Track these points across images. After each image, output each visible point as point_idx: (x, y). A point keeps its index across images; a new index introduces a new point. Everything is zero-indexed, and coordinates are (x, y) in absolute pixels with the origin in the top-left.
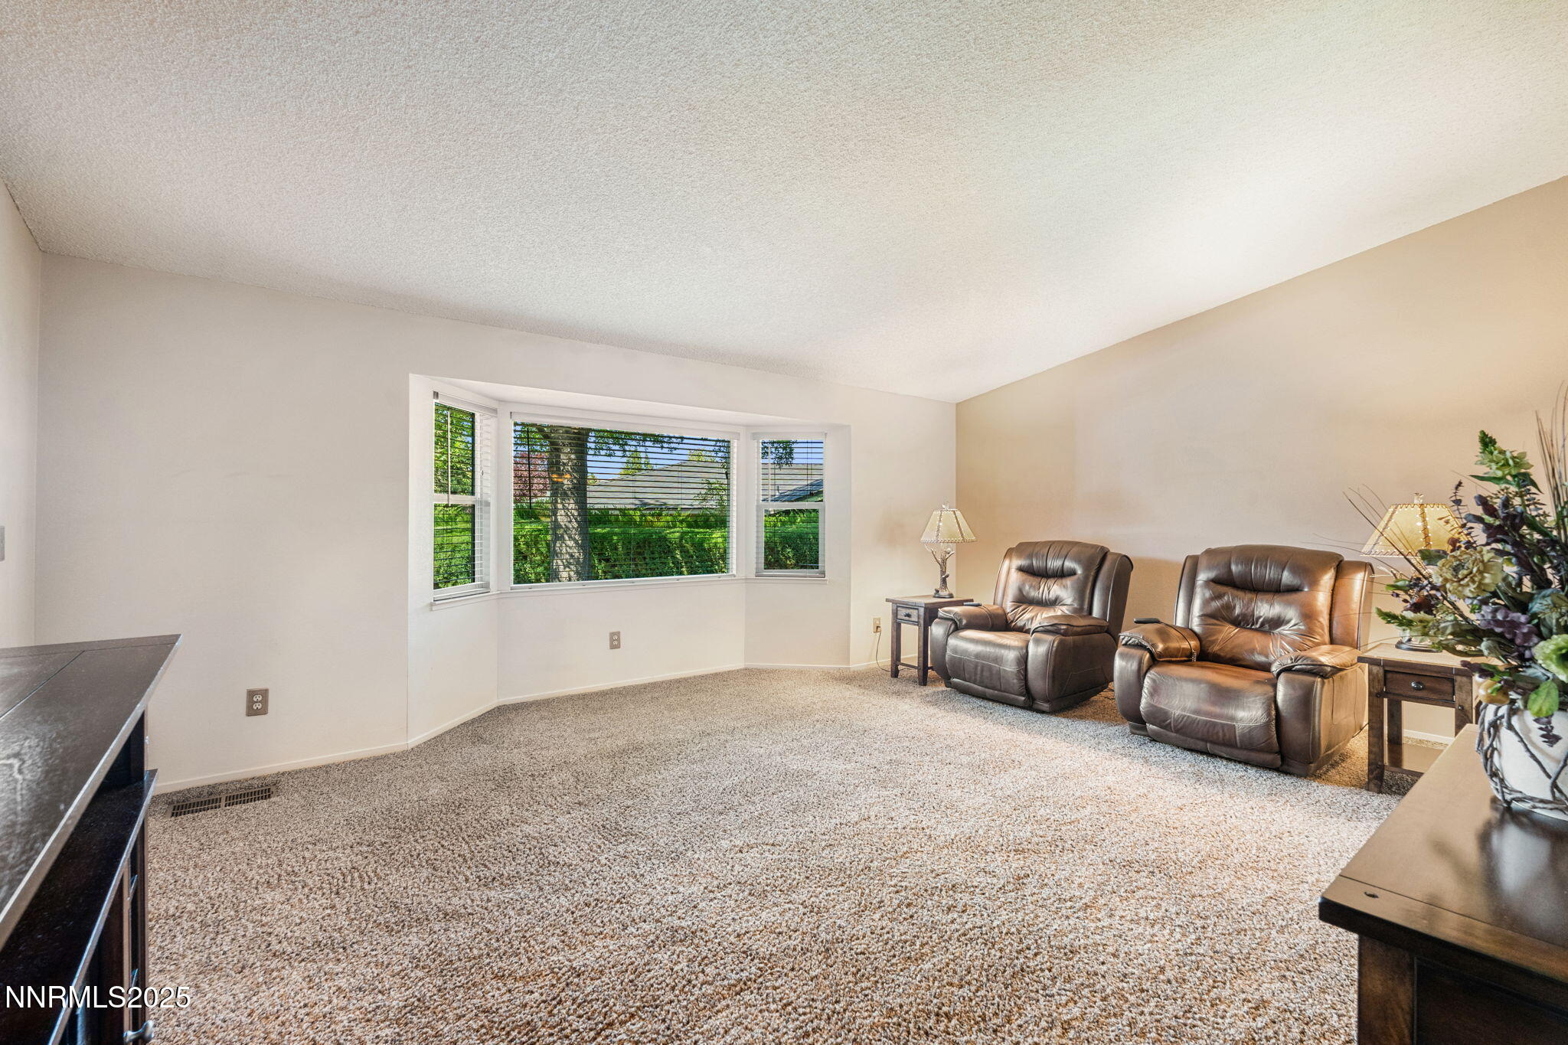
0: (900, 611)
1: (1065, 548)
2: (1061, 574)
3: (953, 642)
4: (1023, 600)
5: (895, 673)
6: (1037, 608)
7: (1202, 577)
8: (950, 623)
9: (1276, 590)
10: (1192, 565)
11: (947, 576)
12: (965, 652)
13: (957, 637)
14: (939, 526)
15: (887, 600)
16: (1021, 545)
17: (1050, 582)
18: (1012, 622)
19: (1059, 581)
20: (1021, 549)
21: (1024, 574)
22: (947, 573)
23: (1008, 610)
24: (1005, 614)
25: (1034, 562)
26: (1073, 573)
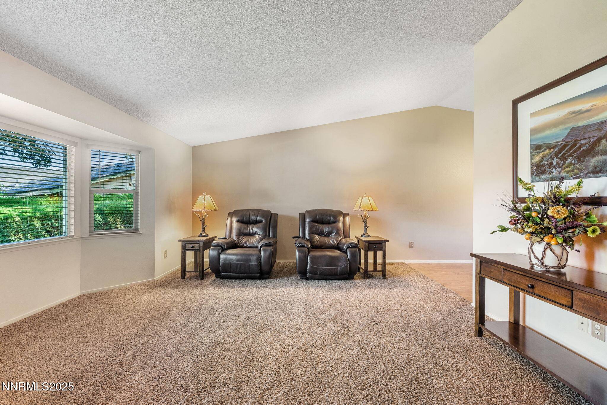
0: (186, 245)
1: (257, 212)
2: (256, 222)
3: (222, 256)
4: (241, 234)
5: (183, 277)
6: (247, 237)
7: (307, 220)
8: (220, 248)
9: (329, 223)
10: (303, 217)
11: (206, 226)
12: (231, 260)
13: (225, 254)
14: (204, 203)
15: (180, 241)
16: (235, 211)
17: (252, 225)
18: (238, 244)
19: (256, 225)
20: (236, 213)
21: (240, 223)
22: (205, 225)
23: (235, 239)
24: (234, 241)
25: (244, 218)
26: (261, 221)
